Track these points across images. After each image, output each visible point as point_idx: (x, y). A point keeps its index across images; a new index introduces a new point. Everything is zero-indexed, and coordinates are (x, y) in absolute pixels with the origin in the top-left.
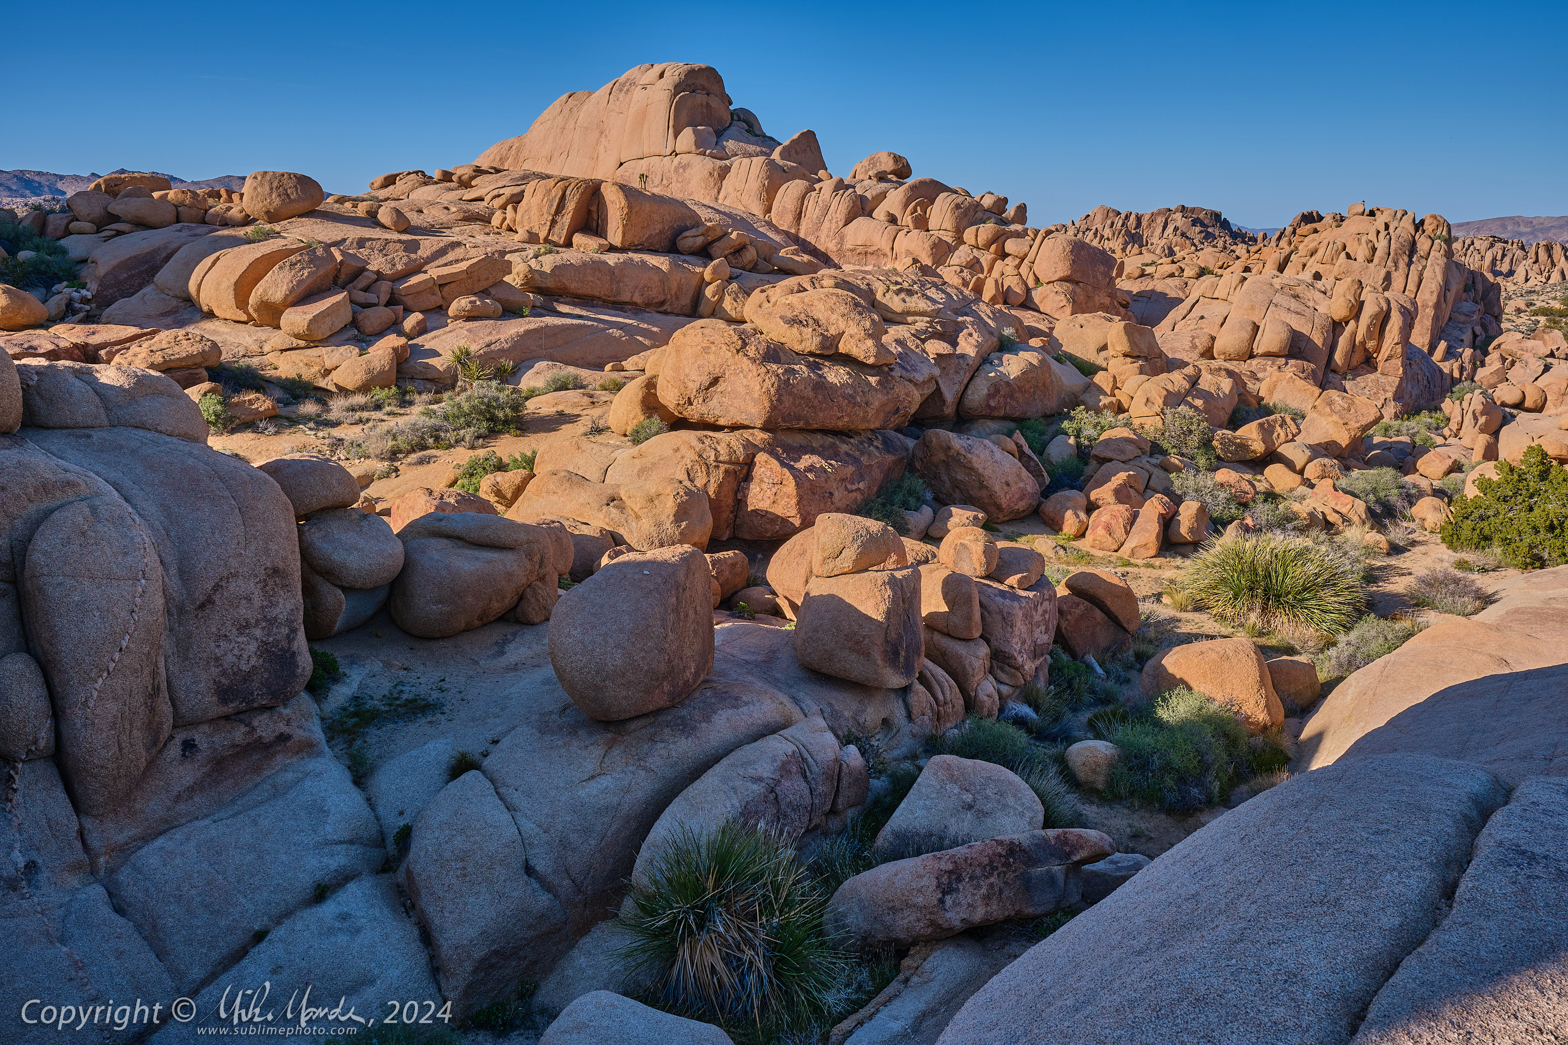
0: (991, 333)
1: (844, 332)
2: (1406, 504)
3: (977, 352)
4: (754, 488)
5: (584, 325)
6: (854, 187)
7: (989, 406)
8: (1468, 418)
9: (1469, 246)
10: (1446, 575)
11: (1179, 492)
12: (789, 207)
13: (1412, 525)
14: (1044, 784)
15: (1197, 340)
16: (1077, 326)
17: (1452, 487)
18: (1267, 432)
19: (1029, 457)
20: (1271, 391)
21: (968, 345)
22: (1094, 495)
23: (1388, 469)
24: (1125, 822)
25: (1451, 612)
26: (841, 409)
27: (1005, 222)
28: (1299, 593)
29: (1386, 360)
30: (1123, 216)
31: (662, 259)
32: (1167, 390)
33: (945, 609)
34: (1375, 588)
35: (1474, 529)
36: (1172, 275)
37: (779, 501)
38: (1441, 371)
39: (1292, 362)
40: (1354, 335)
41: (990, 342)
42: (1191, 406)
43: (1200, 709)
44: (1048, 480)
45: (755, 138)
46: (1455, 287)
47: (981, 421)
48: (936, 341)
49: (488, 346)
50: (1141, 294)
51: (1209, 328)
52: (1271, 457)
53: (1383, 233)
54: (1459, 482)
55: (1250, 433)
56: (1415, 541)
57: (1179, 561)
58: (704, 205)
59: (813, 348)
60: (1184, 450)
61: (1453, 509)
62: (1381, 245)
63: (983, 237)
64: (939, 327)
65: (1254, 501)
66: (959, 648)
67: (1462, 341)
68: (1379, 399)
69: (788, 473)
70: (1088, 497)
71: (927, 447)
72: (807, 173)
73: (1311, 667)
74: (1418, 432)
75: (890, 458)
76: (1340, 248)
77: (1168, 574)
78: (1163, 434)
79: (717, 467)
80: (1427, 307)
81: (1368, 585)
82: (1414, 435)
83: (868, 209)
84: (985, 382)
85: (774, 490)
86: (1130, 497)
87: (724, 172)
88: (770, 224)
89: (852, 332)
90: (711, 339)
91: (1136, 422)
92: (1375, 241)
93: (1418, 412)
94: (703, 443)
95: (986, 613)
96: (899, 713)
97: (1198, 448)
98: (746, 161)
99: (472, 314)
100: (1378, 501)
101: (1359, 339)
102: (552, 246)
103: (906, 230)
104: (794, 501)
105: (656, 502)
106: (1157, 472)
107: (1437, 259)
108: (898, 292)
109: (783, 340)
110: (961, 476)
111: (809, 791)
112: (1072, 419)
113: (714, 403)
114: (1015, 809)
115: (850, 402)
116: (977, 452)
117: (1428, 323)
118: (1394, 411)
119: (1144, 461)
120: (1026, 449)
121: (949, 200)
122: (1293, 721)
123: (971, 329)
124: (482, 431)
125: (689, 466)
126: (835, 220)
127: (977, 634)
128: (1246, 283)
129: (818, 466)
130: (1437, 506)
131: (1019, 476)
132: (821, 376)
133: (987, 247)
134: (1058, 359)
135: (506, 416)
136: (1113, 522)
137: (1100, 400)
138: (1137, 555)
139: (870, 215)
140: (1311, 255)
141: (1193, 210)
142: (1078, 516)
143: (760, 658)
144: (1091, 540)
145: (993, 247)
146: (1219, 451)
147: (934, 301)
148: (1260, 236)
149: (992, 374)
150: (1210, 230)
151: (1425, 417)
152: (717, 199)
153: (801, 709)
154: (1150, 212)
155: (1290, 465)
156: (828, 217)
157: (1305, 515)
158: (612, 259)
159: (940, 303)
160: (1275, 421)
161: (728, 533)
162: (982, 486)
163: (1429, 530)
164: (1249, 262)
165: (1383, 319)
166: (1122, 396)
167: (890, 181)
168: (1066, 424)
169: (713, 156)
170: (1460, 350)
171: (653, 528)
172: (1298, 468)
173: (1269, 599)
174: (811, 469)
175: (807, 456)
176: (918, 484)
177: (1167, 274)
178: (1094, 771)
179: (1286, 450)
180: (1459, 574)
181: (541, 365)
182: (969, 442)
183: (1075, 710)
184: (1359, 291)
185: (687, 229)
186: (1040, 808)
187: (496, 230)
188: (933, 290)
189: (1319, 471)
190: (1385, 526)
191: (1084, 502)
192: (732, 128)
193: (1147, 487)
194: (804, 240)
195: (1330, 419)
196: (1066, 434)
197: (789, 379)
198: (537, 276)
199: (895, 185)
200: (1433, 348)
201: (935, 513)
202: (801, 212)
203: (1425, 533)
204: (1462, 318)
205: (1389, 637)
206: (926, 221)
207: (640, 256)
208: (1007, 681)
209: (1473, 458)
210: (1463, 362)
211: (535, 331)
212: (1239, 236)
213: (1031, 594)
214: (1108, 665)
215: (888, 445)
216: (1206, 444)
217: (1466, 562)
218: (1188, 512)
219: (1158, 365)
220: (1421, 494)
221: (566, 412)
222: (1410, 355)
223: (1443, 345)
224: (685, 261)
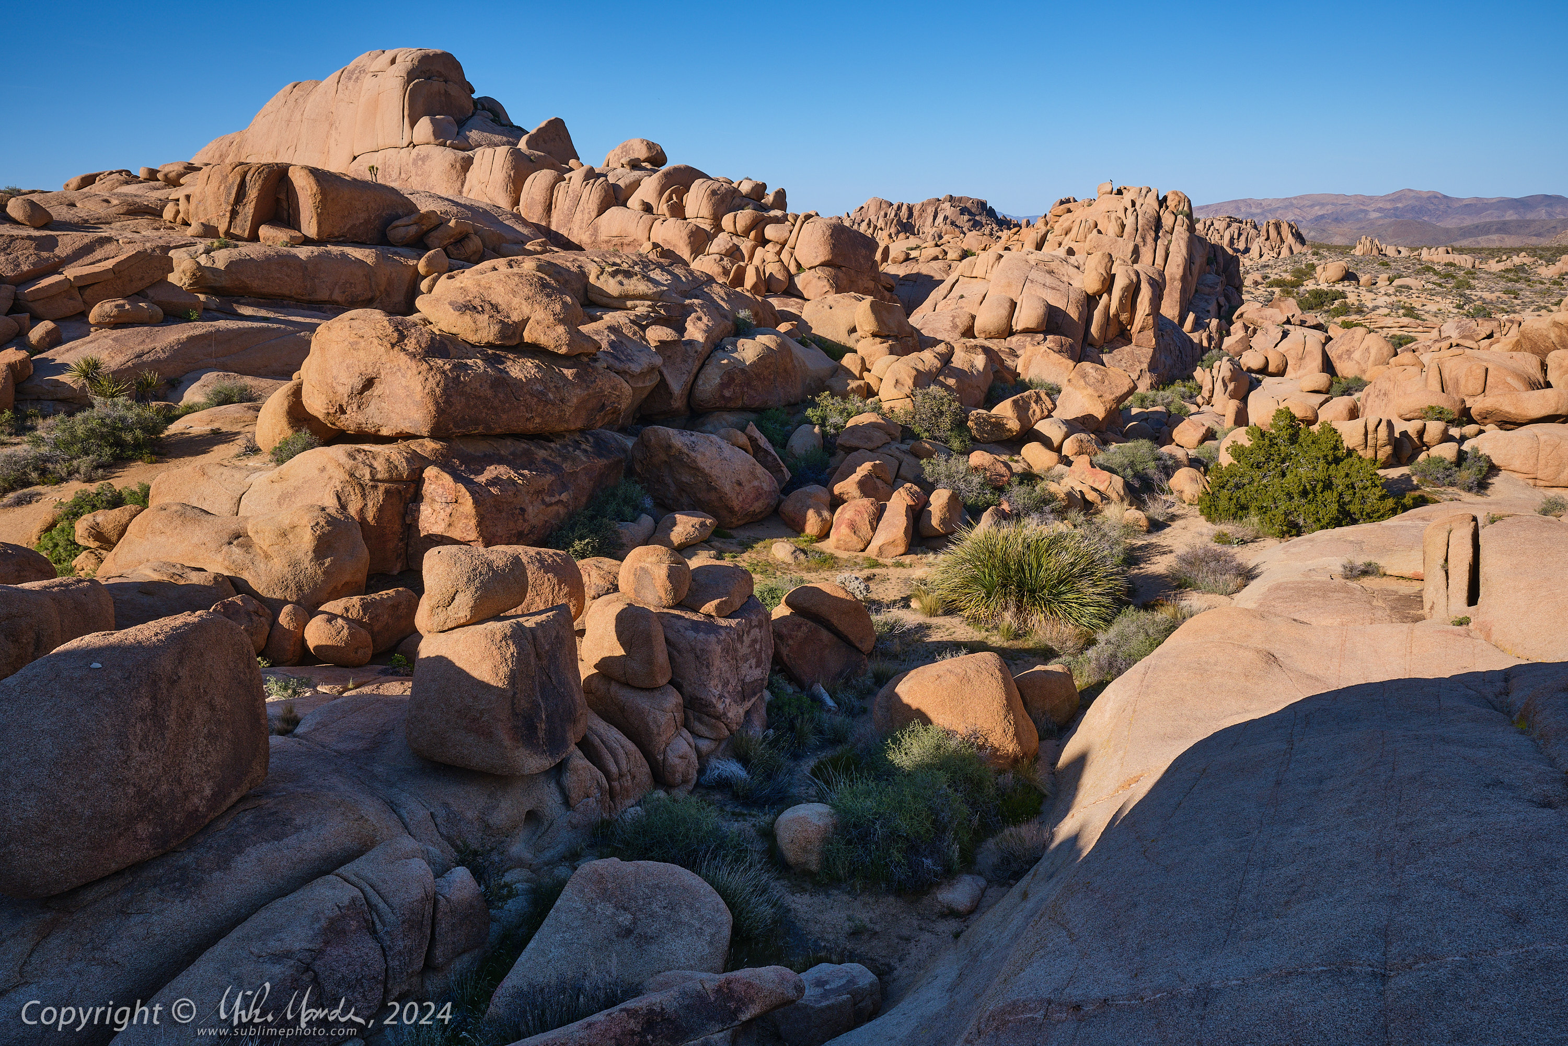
0: (726, 317)
1: (529, 318)
2: (1163, 477)
3: (707, 338)
4: (425, 510)
5: (268, 329)
6: (606, 176)
7: (723, 397)
8: (1219, 385)
9: (1210, 226)
10: (1207, 551)
11: (931, 480)
12: (538, 198)
13: (1170, 498)
14: (736, 880)
15: (957, 320)
16: (827, 307)
17: (1207, 455)
18: (1021, 409)
19: (766, 451)
20: (1026, 367)
21: (695, 331)
22: (837, 489)
23: (1144, 441)
24: (843, 915)
25: (1213, 592)
26: (529, 408)
27: (766, 208)
28: (1054, 587)
29: (1140, 332)
30: (895, 207)
31: (367, 251)
32: (917, 370)
33: (620, 652)
34: (1136, 571)
35: (1230, 499)
36: (936, 258)
37: (456, 522)
38: (1191, 340)
39: (1050, 337)
40: (1107, 307)
41: (722, 326)
42: (943, 385)
43: (938, 747)
44: (788, 475)
45: (501, 128)
46: (1199, 260)
47: (717, 413)
48: (658, 327)
49: (139, 356)
50: (907, 277)
51: (969, 307)
52: (1029, 435)
53: (1130, 210)
54: (1213, 450)
55: (1005, 410)
56: (1174, 515)
57: (931, 557)
58: (440, 198)
59: (491, 339)
60: (937, 434)
61: (1209, 479)
62: (1129, 221)
63: (741, 225)
64: (662, 312)
65: (1010, 484)
66: (642, 701)
67: (1208, 311)
68: (1135, 370)
69: (463, 489)
70: (831, 491)
71: (646, 447)
72: (557, 162)
73: (1068, 676)
74: (1172, 401)
75: (601, 462)
76: (1092, 226)
77: (919, 573)
78: (914, 417)
79: (375, 487)
80: (1175, 280)
81: (1129, 568)
82: (1168, 404)
83: (622, 198)
84: (717, 370)
85: (448, 510)
86: (877, 488)
87: (467, 164)
88: (518, 217)
89: (538, 317)
90: (360, 333)
91: (886, 406)
92: (1123, 217)
93: (1172, 382)
94: (355, 459)
95: (675, 653)
96: (550, 799)
97: (952, 430)
98: (489, 151)
99: (120, 320)
100: (1136, 475)
101: (1112, 311)
102: (232, 238)
103: (662, 218)
104: (473, 522)
105: (290, 536)
106: (908, 459)
107: (1181, 233)
108: (614, 274)
109: (454, 331)
110: (685, 478)
111: (379, 951)
112: (815, 405)
113: (371, 410)
114: (691, 926)
115: (540, 400)
116: (701, 449)
117: (1177, 295)
118: (1149, 382)
119: (893, 448)
120: (763, 441)
121: (705, 186)
122: (1050, 743)
123: (700, 313)
124: (104, 459)
125: (339, 489)
126: (587, 211)
127: (663, 681)
128: (1002, 260)
129: (505, 477)
130: (1194, 477)
131: (753, 474)
132: (501, 371)
133: (746, 234)
134: (802, 343)
135: (136, 439)
136: (857, 519)
137: (848, 385)
138: (885, 553)
139: (624, 204)
140: (1066, 234)
141: (960, 199)
142: (820, 515)
143: (360, 745)
144: (834, 540)
145: (753, 234)
146: (974, 432)
147: (656, 283)
148: (1024, 223)
149: (725, 361)
150: (977, 218)
151: (1179, 387)
152: (461, 192)
153: (400, 817)
154: (920, 203)
155: (1046, 442)
156: (580, 208)
157: (1063, 495)
158: (303, 252)
159: (664, 285)
160: (1030, 397)
161: (399, 565)
162: (711, 488)
163: (1187, 502)
164: (1009, 243)
165: (1133, 291)
166: (869, 378)
167: (645, 169)
168: (809, 412)
169: (454, 147)
170: (1208, 321)
171: (287, 569)
172: (1055, 445)
173: (1023, 596)
174: (495, 481)
175: (492, 467)
176: (637, 490)
177: (931, 257)
178: (805, 850)
179: (1042, 427)
180: (1218, 548)
181: (210, 377)
182: (693, 438)
183: (797, 757)
184: (1109, 265)
185: (399, 217)
186: (726, 917)
187: (169, 224)
188: (658, 271)
189: (1076, 448)
190: (1144, 502)
191: (826, 498)
192: (475, 117)
193: (897, 476)
194: (556, 233)
195: (1085, 392)
196: (811, 423)
197: (458, 376)
198: (208, 274)
199: (649, 173)
200: (1182, 319)
201: (656, 522)
202: (551, 203)
203: (1184, 505)
204: (1207, 290)
205: (1150, 632)
206: (683, 208)
207: (341, 248)
208: (707, 734)
209: (1225, 424)
210: (1210, 332)
211: (202, 336)
212: (1004, 223)
213: (733, 622)
214: (840, 695)
215: (601, 447)
216: (960, 425)
217: (1225, 535)
218: (939, 500)
219: (910, 344)
220: (1178, 465)
221: (224, 430)
222: (1160, 325)
223: (1191, 317)
224: (396, 253)
